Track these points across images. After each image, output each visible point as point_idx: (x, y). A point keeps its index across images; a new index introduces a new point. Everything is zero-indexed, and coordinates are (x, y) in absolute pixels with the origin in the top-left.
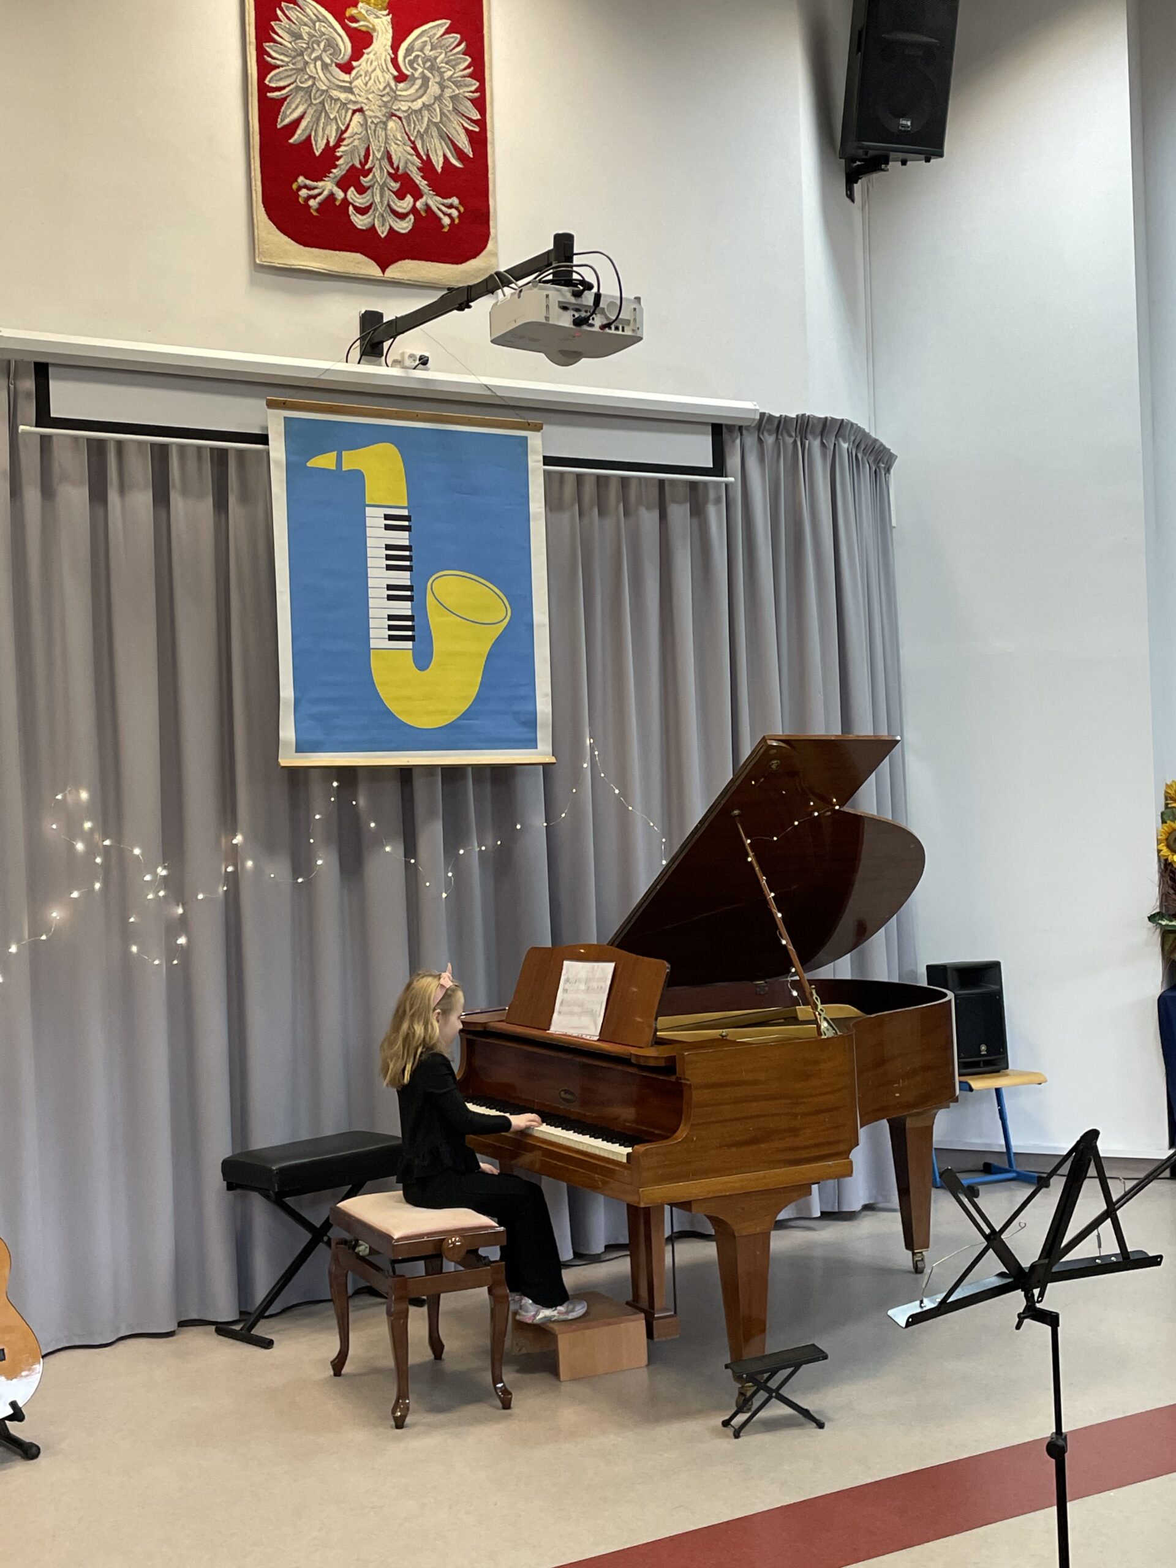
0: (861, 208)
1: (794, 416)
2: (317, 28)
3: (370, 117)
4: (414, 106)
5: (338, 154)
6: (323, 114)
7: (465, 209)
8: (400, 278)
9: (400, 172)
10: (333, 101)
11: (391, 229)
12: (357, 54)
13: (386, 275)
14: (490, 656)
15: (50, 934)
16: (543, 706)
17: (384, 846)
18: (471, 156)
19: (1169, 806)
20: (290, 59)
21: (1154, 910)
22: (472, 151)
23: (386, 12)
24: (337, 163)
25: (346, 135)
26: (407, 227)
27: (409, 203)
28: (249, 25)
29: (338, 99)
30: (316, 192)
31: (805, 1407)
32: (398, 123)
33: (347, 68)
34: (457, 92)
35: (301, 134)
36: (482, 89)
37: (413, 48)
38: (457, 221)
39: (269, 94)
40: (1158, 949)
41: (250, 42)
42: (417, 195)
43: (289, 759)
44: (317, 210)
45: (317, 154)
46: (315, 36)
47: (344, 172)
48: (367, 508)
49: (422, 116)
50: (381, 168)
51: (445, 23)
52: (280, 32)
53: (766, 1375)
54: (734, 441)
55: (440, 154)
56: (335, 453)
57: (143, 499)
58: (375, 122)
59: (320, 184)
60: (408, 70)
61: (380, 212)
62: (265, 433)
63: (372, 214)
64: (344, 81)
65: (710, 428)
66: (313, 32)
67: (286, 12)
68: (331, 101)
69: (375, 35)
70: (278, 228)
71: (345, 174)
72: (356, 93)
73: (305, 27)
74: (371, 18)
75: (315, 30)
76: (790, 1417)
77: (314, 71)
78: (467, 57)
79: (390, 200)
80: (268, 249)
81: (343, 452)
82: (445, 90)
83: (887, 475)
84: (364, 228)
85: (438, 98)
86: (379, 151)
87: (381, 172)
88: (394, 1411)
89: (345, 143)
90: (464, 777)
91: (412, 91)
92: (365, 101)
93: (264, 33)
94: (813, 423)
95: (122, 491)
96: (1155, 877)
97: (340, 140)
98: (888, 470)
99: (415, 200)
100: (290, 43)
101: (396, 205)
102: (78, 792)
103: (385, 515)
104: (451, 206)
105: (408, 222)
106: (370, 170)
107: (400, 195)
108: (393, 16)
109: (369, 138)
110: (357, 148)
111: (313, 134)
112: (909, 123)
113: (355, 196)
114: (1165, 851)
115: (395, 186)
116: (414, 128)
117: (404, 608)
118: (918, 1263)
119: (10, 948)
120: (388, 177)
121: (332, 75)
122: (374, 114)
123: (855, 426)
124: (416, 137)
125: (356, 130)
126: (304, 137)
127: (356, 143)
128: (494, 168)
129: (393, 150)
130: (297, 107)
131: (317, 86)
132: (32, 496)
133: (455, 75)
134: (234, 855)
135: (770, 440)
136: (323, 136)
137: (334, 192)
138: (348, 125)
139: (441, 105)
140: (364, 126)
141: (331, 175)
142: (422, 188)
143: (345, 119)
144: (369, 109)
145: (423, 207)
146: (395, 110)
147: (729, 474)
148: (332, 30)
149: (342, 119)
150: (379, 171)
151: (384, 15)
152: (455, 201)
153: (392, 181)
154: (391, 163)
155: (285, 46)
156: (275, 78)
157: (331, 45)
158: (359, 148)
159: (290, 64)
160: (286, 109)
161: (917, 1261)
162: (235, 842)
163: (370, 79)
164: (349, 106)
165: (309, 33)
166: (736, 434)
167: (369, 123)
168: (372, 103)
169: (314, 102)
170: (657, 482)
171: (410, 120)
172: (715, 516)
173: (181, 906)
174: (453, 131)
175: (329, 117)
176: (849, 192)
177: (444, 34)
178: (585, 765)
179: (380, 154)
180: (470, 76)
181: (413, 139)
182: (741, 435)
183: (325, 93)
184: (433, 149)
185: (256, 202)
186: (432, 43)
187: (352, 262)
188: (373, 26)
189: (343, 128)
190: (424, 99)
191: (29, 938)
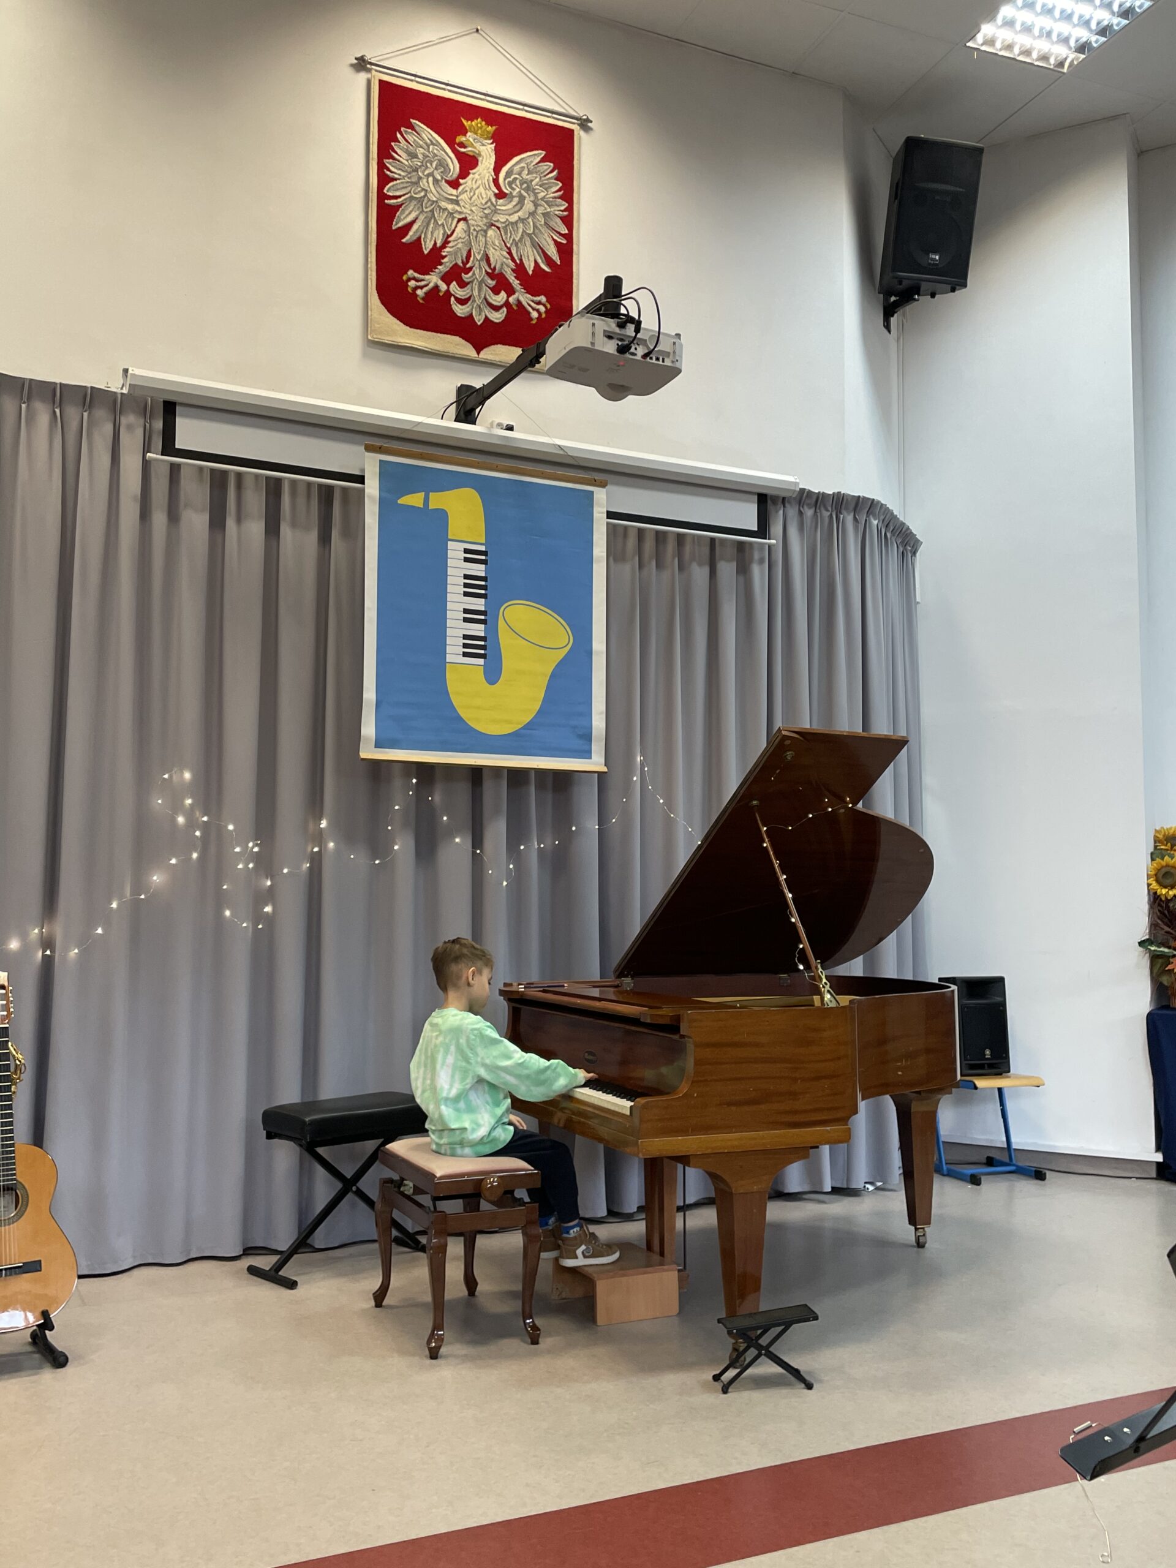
0: (896, 339)
1: (831, 493)
2: (431, 150)
3: (473, 226)
4: (511, 218)
5: (444, 254)
6: (433, 220)
7: (551, 305)
8: (493, 359)
9: (497, 271)
10: (441, 211)
11: (486, 318)
12: (464, 174)
13: (480, 356)
14: (553, 676)
15: (149, 895)
16: (598, 723)
17: (456, 837)
18: (559, 263)
19: (1158, 848)
20: (407, 173)
21: (1143, 937)
22: (560, 259)
23: (490, 141)
24: (443, 261)
25: (450, 239)
26: (501, 318)
27: (503, 298)
28: (373, 144)
29: (446, 209)
30: (423, 283)
31: (796, 1367)
32: (496, 232)
33: (454, 184)
34: (549, 210)
35: (413, 235)
36: (570, 209)
37: (512, 171)
38: (544, 316)
39: (386, 201)
40: (1147, 971)
41: (372, 158)
42: (511, 291)
43: (368, 752)
44: (423, 299)
45: (426, 252)
46: (428, 156)
47: (448, 269)
48: (449, 542)
49: (517, 228)
50: (480, 268)
51: (541, 154)
52: (399, 151)
53: (759, 1332)
54: (777, 512)
55: (532, 259)
56: (423, 493)
57: (256, 528)
58: (477, 230)
59: (427, 277)
60: (507, 189)
61: (477, 304)
62: (363, 474)
63: (470, 305)
64: (452, 195)
65: (756, 497)
66: (427, 153)
67: (405, 135)
68: (440, 210)
69: (480, 159)
70: (388, 311)
71: (449, 271)
72: (461, 205)
73: (420, 149)
74: (477, 145)
75: (429, 151)
76: (781, 1375)
77: (426, 184)
78: (559, 182)
79: (487, 295)
80: (379, 328)
81: (431, 493)
82: (539, 208)
83: (913, 558)
84: (463, 316)
85: (532, 214)
86: (479, 253)
87: (480, 271)
88: (429, 1342)
89: (450, 245)
90: (527, 782)
91: (510, 206)
92: (469, 212)
93: (385, 151)
94: (847, 500)
95: (239, 520)
96: (1145, 907)
97: (446, 243)
98: (914, 553)
99: (508, 297)
100: (407, 161)
101: (492, 299)
102: (182, 773)
103: (465, 549)
104: (539, 303)
105: (501, 314)
106: (471, 269)
107: (496, 291)
108: (496, 145)
109: (471, 243)
110: (460, 250)
111: (423, 236)
112: (937, 257)
113: (456, 288)
114: (1155, 885)
115: (492, 283)
116: (510, 237)
117: (478, 630)
118: (920, 1238)
119: (112, 904)
120: (486, 275)
121: (442, 190)
122: (476, 223)
123: (884, 506)
124: (512, 244)
125: (460, 235)
126: (415, 238)
127: (460, 245)
128: (578, 275)
129: (491, 254)
130: (410, 213)
131: (428, 198)
132: (159, 518)
133: (548, 196)
134: (319, 838)
135: (809, 513)
136: (431, 238)
137: (439, 285)
138: (454, 231)
139: (535, 220)
140: (467, 233)
141: (436, 270)
142: (515, 286)
143: (451, 225)
144: (473, 220)
145: (515, 302)
146: (495, 221)
147: (772, 536)
148: (443, 153)
149: (449, 226)
150: (478, 270)
151: (488, 144)
152: (543, 299)
153: (489, 279)
154: (489, 265)
155: (402, 163)
156: (392, 188)
157: (442, 164)
158: (463, 251)
159: (406, 178)
160: (401, 214)
161: (919, 1236)
162: (322, 826)
163: (474, 194)
164: (455, 215)
165: (423, 154)
166: (778, 507)
167: (471, 231)
168: (475, 214)
169: (425, 210)
170: (709, 539)
171: (507, 230)
172: (758, 574)
173: (269, 878)
174: (544, 242)
175: (438, 224)
176: (886, 324)
177: (539, 162)
178: (635, 779)
179: (480, 256)
180: (560, 197)
181: (508, 245)
182: (784, 506)
183: (435, 204)
184: (526, 255)
185: (371, 288)
186: (528, 169)
187: (451, 343)
188: (479, 151)
189: (449, 233)
190: (520, 214)
191: (131, 895)
